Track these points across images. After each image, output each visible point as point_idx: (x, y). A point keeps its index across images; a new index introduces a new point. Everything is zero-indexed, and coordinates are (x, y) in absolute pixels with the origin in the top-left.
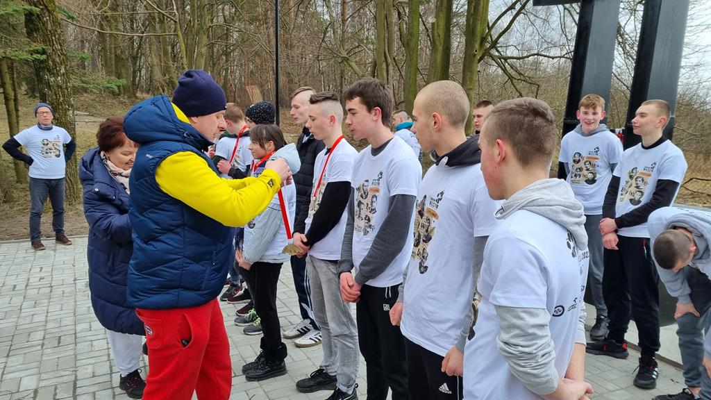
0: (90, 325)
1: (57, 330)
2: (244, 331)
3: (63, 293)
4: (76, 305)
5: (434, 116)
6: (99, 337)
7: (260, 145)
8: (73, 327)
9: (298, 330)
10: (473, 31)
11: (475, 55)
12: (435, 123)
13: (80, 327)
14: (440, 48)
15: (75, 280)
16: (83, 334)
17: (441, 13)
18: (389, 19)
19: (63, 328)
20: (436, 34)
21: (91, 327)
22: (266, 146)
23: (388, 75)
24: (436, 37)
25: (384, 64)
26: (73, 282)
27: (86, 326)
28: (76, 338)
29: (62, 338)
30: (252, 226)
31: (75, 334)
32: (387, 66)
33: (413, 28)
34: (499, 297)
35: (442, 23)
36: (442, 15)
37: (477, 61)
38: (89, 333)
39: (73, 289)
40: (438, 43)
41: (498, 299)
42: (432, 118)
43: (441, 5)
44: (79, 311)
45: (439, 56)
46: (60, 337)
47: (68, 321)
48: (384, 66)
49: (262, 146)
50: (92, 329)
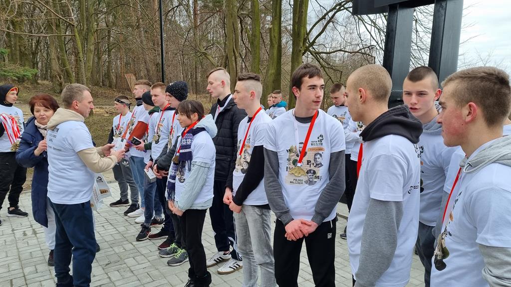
0: (35, 267)
1: (7, 274)
2: (168, 263)
3: (6, 242)
4: (19, 252)
5: (360, 91)
6: (46, 278)
7: (187, 116)
8: (21, 271)
9: (215, 260)
10: (298, 34)
11: (301, 50)
12: (361, 97)
13: (27, 270)
14: (276, 46)
15: (13, 230)
16: (32, 276)
17: (275, 21)
18: (235, 25)
19: (13, 272)
20: (273, 36)
21: (36, 270)
22: (192, 117)
23: (236, 65)
24: (273, 38)
25: (234, 57)
26: (11, 232)
27: (32, 269)
28: (26, 280)
29: (14, 281)
30: (182, 181)
31: (24, 276)
32: (236, 59)
33: (256, 32)
34: (490, 239)
35: (276, 28)
36: (276, 23)
37: (302, 55)
38: (36, 275)
39: (13, 238)
40: (274, 42)
41: (489, 241)
42: (359, 92)
43: (276, 16)
44: (23, 257)
45: (275, 51)
46: (11, 280)
47: (16, 266)
48: (233, 59)
49: (189, 117)
50: (38, 271)
